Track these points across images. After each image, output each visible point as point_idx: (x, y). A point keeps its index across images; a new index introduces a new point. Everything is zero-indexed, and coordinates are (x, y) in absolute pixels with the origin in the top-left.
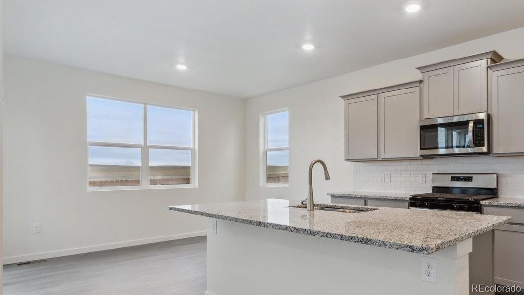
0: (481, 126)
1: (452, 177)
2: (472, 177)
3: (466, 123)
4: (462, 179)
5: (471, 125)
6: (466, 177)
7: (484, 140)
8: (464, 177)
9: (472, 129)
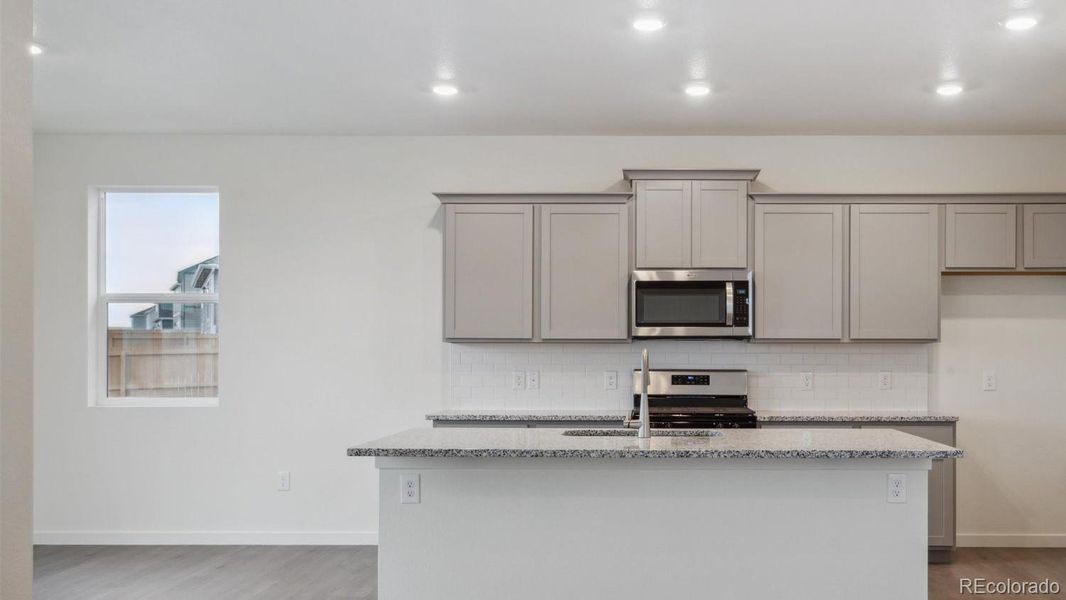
0: (743, 292)
1: (673, 376)
2: (708, 377)
3: (721, 285)
4: (690, 381)
5: (729, 288)
6: (699, 376)
7: (747, 316)
8: (695, 376)
9: (732, 296)
